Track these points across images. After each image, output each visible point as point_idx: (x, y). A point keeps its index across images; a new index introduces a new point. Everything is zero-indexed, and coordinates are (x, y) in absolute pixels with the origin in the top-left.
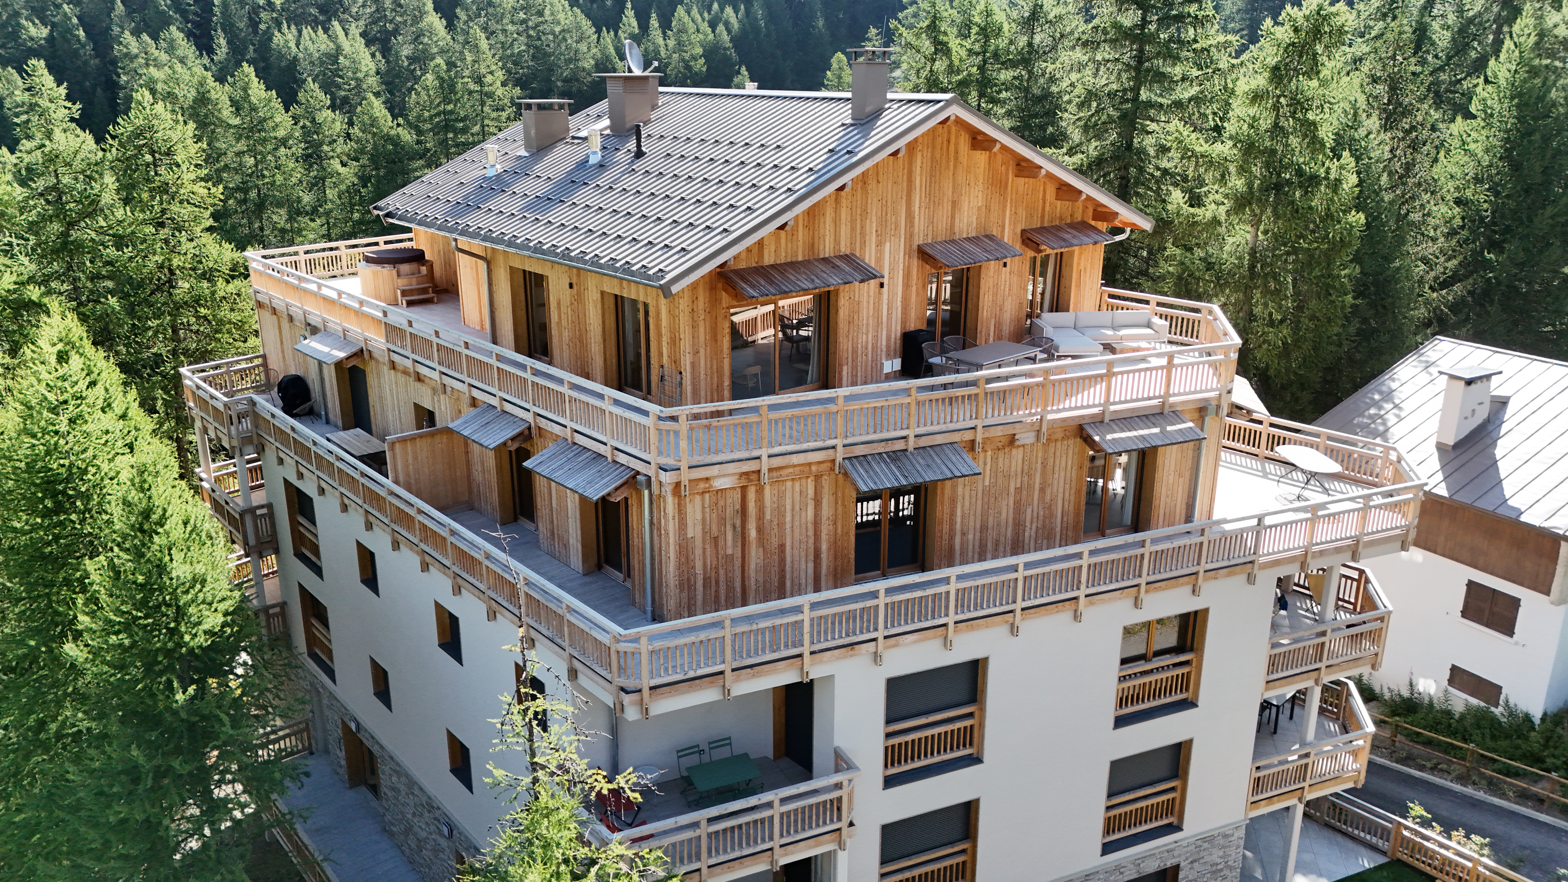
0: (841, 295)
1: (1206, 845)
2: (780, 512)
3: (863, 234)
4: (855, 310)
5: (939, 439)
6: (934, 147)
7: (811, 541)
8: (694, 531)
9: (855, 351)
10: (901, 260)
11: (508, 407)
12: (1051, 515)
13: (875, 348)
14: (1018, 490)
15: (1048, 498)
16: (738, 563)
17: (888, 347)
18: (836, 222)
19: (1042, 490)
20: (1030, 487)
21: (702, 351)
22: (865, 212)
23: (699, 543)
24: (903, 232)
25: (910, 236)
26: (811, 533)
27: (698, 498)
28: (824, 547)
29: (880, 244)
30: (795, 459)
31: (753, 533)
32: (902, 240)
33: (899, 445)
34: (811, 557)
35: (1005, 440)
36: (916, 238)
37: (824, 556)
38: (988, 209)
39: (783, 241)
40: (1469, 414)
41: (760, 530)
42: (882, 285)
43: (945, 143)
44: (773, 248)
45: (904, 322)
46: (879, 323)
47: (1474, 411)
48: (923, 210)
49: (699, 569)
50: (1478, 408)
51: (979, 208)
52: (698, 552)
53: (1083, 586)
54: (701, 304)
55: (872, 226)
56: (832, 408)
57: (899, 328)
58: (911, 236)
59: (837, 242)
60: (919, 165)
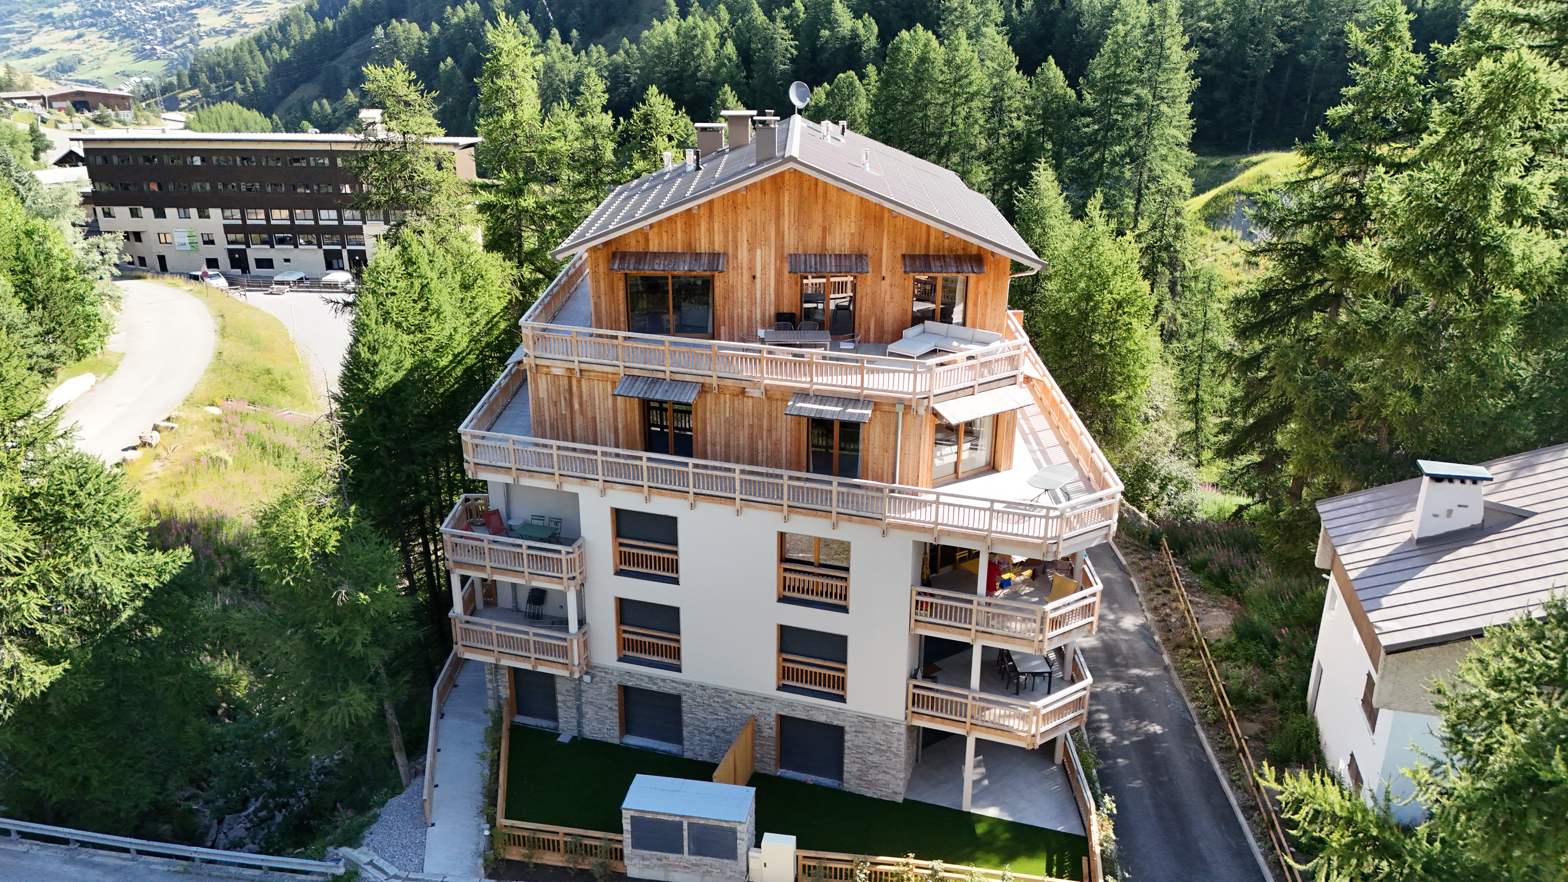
0: (716, 279)
1: (868, 724)
2: (591, 396)
3: (735, 241)
4: (730, 291)
5: (688, 378)
6: (801, 188)
7: (612, 420)
8: (543, 394)
9: (731, 318)
10: (773, 262)
12: (779, 451)
13: (750, 319)
14: (751, 426)
15: (774, 438)
16: (568, 421)
19: (769, 431)
20: (761, 427)
21: (603, 298)
23: (546, 402)
24: (773, 243)
25: (780, 247)
26: (611, 415)
27: (544, 377)
28: (620, 426)
29: (752, 250)
30: (596, 368)
31: (576, 406)
32: (773, 249)
33: (661, 375)
34: (612, 430)
35: (738, 390)
36: (786, 249)
37: (620, 431)
38: (863, 233)
40: (1443, 513)
41: (581, 405)
42: (753, 277)
43: (813, 187)
44: (656, 242)
45: (777, 306)
46: (753, 303)
48: (792, 231)
49: (547, 418)
51: (852, 234)
52: (546, 407)
53: (738, 492)
55: (744, 237)
56: (615, 342)
57: (773, 308)
58: (783, 247)
59: (711, 244)
60: (786, 198)
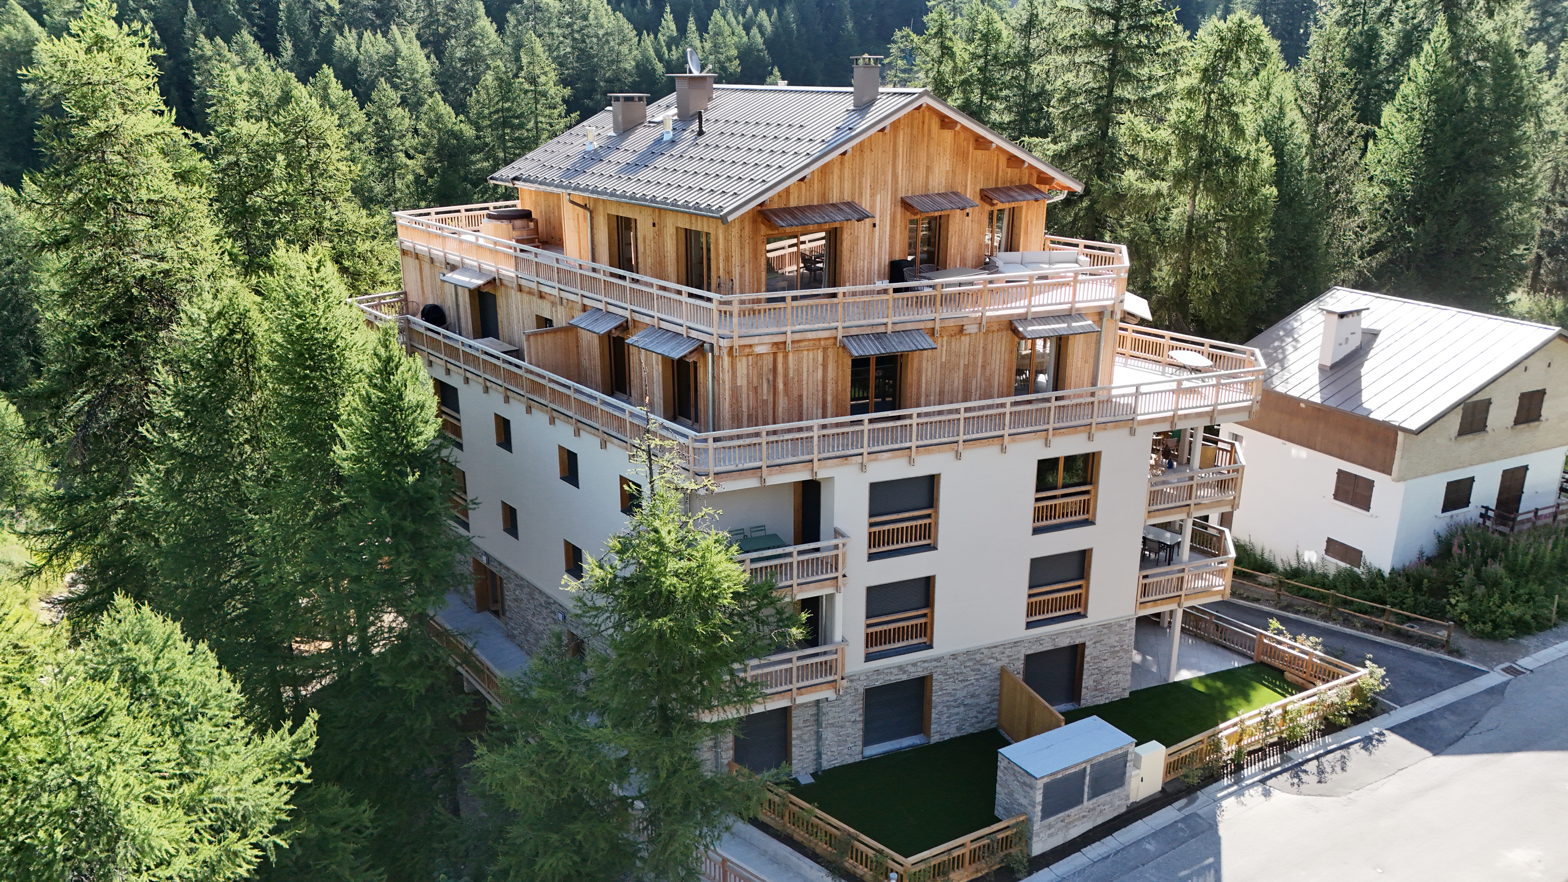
0: (845, 231)
1: (1105, 631)
2: (799, 372)
3: (860, 188)
4: (855, 242)
5: (909, 327)
6: (912, 127)
7: (820, 394)
8: (742, 381)
9: (855, 272)
10: (889, 207)
11: (611, 309)
13: (869, 270)
14: (966, 366)
15: (988, 373)
16: (771, 406)
17: (879, 271)
18: (841, 178)
19: (983, 367)
20: (975, 365)
21: (747, 265)
22: (862, 173)
23: (745, 390)
24: (890, 187)
25: (895, 191)
26: (820, 388)
27: (744, 359)
28: (829, 399)
29: (873, 195)
30: (810, 335)
31: (781, 386)
32: (890, 193)
33: (881, 329)
34: (820, 406)
35: (956, 330)
36: (899, 192)
37: (829, 405)
38: (954, 172)
39: (803, 191)
40: (1343, 342)
41: (785, 384)
42: (874, 225)
43: (921, 123)
45: (891, 254)
46: (872, 253)
47: (1347, 339)
48: (904, 172)
49: (745, 409)
50: (1351, 337)
51: (947, 172)
52: (744, 396)
53: (1007, 428)
54: (747, 232)
55: (867, 182)
56: (834, 300)
57: (887, 258)
58: (896, 190)
59: (842, 192)
60: (901, 138)
